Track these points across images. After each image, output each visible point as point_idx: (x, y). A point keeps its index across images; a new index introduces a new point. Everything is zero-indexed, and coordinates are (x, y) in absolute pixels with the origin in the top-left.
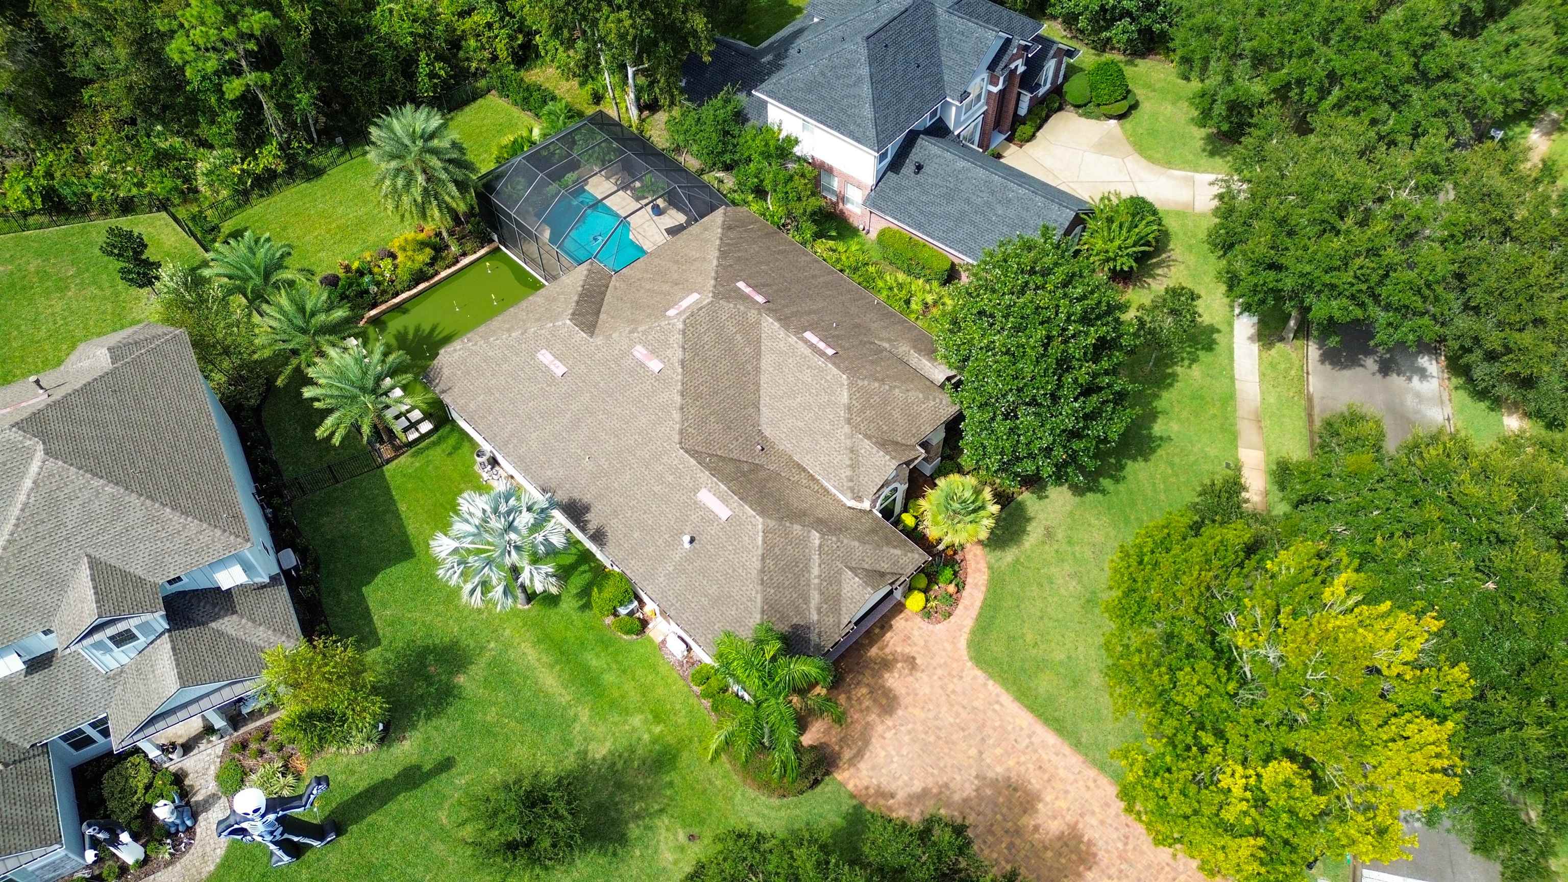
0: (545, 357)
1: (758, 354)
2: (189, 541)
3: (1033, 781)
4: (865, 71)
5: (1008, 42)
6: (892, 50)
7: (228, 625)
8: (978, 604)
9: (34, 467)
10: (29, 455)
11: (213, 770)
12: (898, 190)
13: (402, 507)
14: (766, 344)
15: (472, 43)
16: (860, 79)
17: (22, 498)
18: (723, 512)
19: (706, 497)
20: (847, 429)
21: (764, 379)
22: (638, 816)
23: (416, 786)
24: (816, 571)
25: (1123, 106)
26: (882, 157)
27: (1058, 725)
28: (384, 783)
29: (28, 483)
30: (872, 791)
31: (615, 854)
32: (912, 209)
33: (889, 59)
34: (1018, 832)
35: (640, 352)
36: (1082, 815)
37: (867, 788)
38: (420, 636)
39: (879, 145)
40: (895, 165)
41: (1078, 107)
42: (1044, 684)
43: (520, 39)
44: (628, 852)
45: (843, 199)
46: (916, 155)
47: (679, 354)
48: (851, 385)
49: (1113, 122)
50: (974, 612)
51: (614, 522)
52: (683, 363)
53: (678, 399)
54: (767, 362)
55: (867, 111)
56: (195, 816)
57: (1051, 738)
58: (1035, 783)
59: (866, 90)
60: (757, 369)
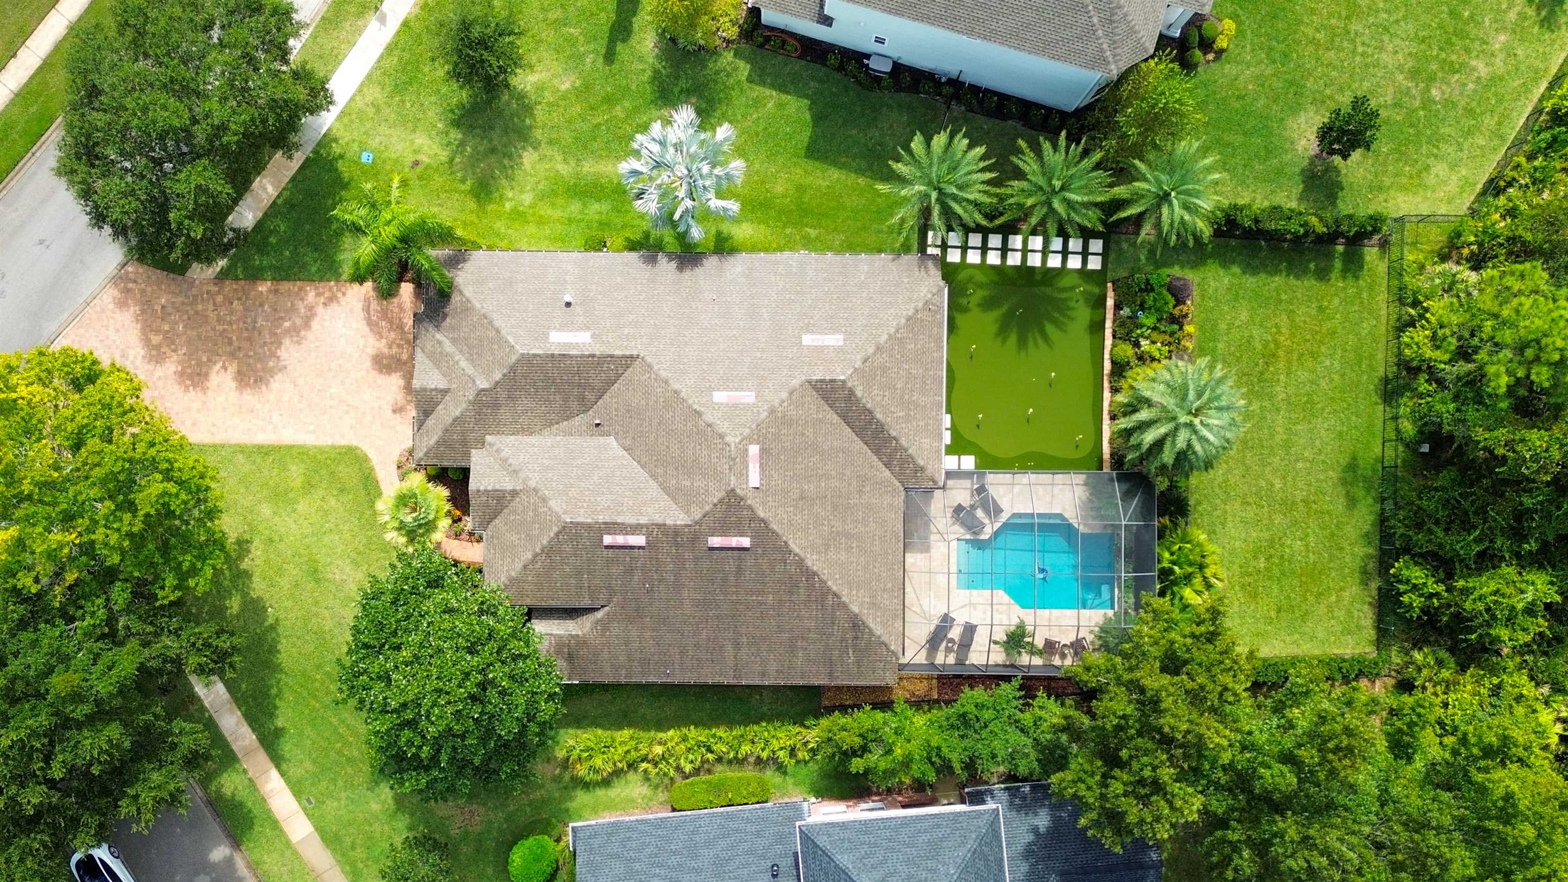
0: (834, 340)
3: (249, 398)
14: (665, 501)
18: (555, 337)
19: (582, 337)
22: (462, 144)
24: (463, 363)
27: (264, 451)
30: (340, 295)
31: (452, 111)
34: (233, 355)
35: (748, 397)
36: (204, 403)
37: (344, 294)
42: (295, 474)
44: (445, 120)
51: (647, 275)
52: (699, 414)
53: (676, 386)
58: (248, 397)
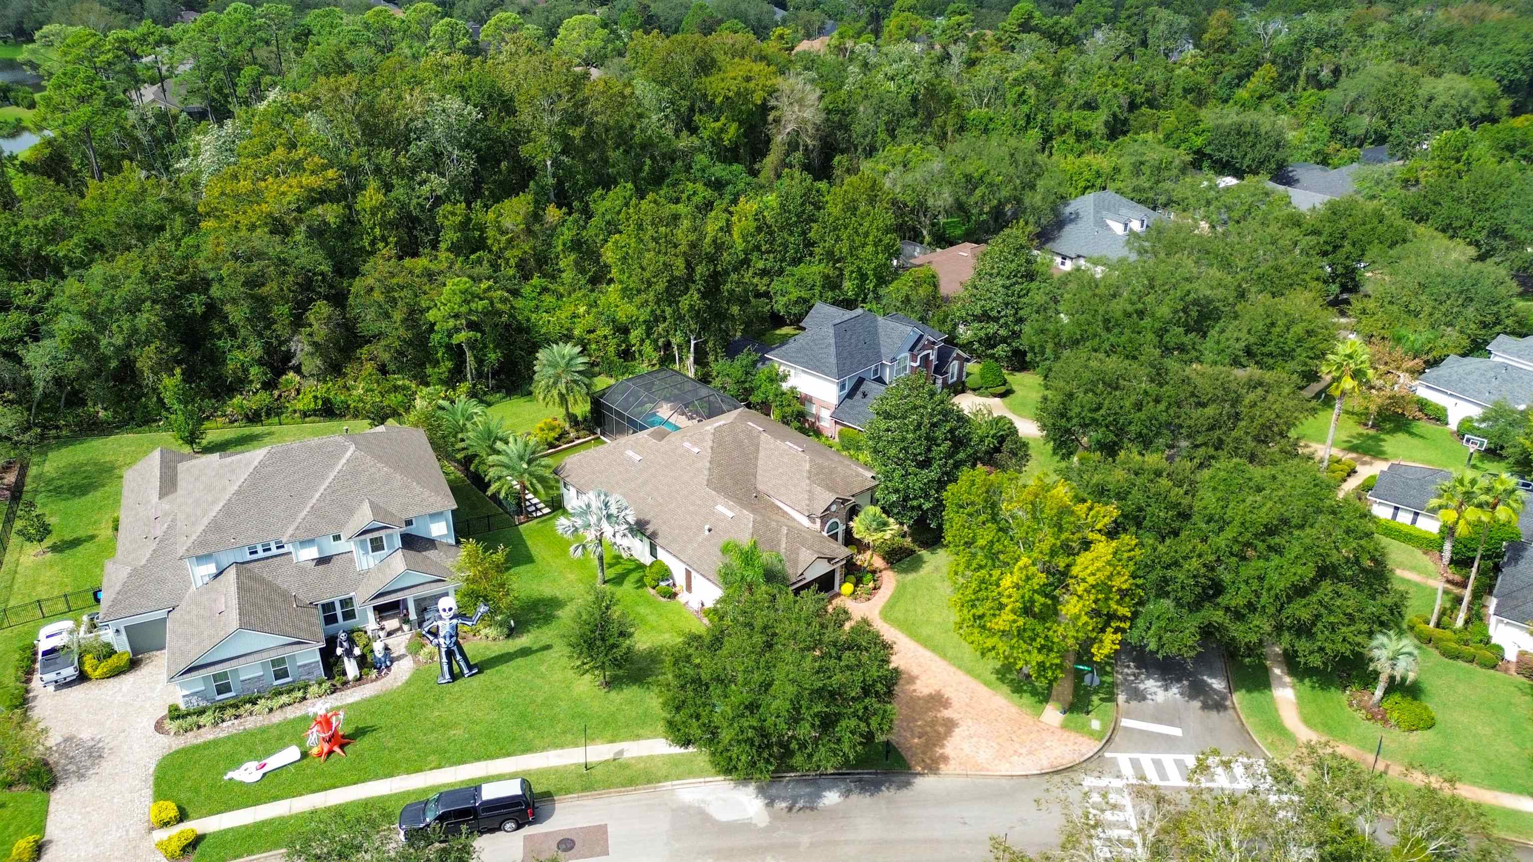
0: (630, 453)
1: (758, 451)
2: (423, 500)
4: (832, 341)
5: (921, 336)
6: (849, 333)
7: (431, 554)
8: (888, 596)
9: (349, 454)
10: (345, 449)
11: (404, 644)
12: (852, 407)
13: (529, 543)
14: (762, 445)
15: (594, 346)
16: (829, 345)
17: (339, 467)
18: (730, 514)
19: (720, 508)
20: (808, 481)
21: (760, 462)
23: (527, 655)
24: (783, 545)
25: (1002, 389)
26: (843, 387)
27: (934, 649)
28: (508, 654)
29: (344, 461)
32: (860, 417)
33: (847, 337)
35: (687, 445)
36: (945, 688)
38: (536, 595)
39: (840, 374)
40: (850, 395)
41: (974, 390)
42: (926, 631)
43: (624, 346)
45: (818, 418)
46: (863, 388)
47: (710, 443)
48: (811, 461)
49: (997, 399)
50: (885, 600)
51: (664, 527)
52: (712, 448)
53: (708, 465)
54: (762, 454)
55: (833, 360)
56: (392, 662)
57: (928, 654)
59: (833, 350)
60: (756, 458)
